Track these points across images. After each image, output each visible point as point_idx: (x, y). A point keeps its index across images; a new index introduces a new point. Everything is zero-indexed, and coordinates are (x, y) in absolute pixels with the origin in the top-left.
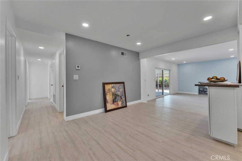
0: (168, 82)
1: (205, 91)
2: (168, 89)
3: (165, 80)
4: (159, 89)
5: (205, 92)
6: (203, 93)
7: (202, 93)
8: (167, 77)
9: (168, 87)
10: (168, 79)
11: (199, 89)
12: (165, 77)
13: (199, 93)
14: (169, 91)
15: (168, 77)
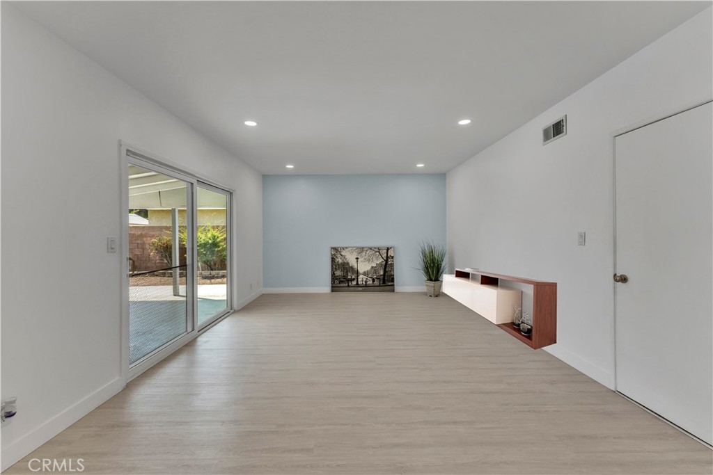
0: (224, 250)
1: (349, 277)
2: (223, 276)
3: (210, 242)
4: (178, 279)
5: (350, 284)
6: (345, 285)
7: (342, 285)
8: (218, 227)
9: (223, 267)
10: (225, 236)
11: (333, 274)
12: (212, 231)
13: (332, 287)
14: (224, 286)
15: (223, 227)
